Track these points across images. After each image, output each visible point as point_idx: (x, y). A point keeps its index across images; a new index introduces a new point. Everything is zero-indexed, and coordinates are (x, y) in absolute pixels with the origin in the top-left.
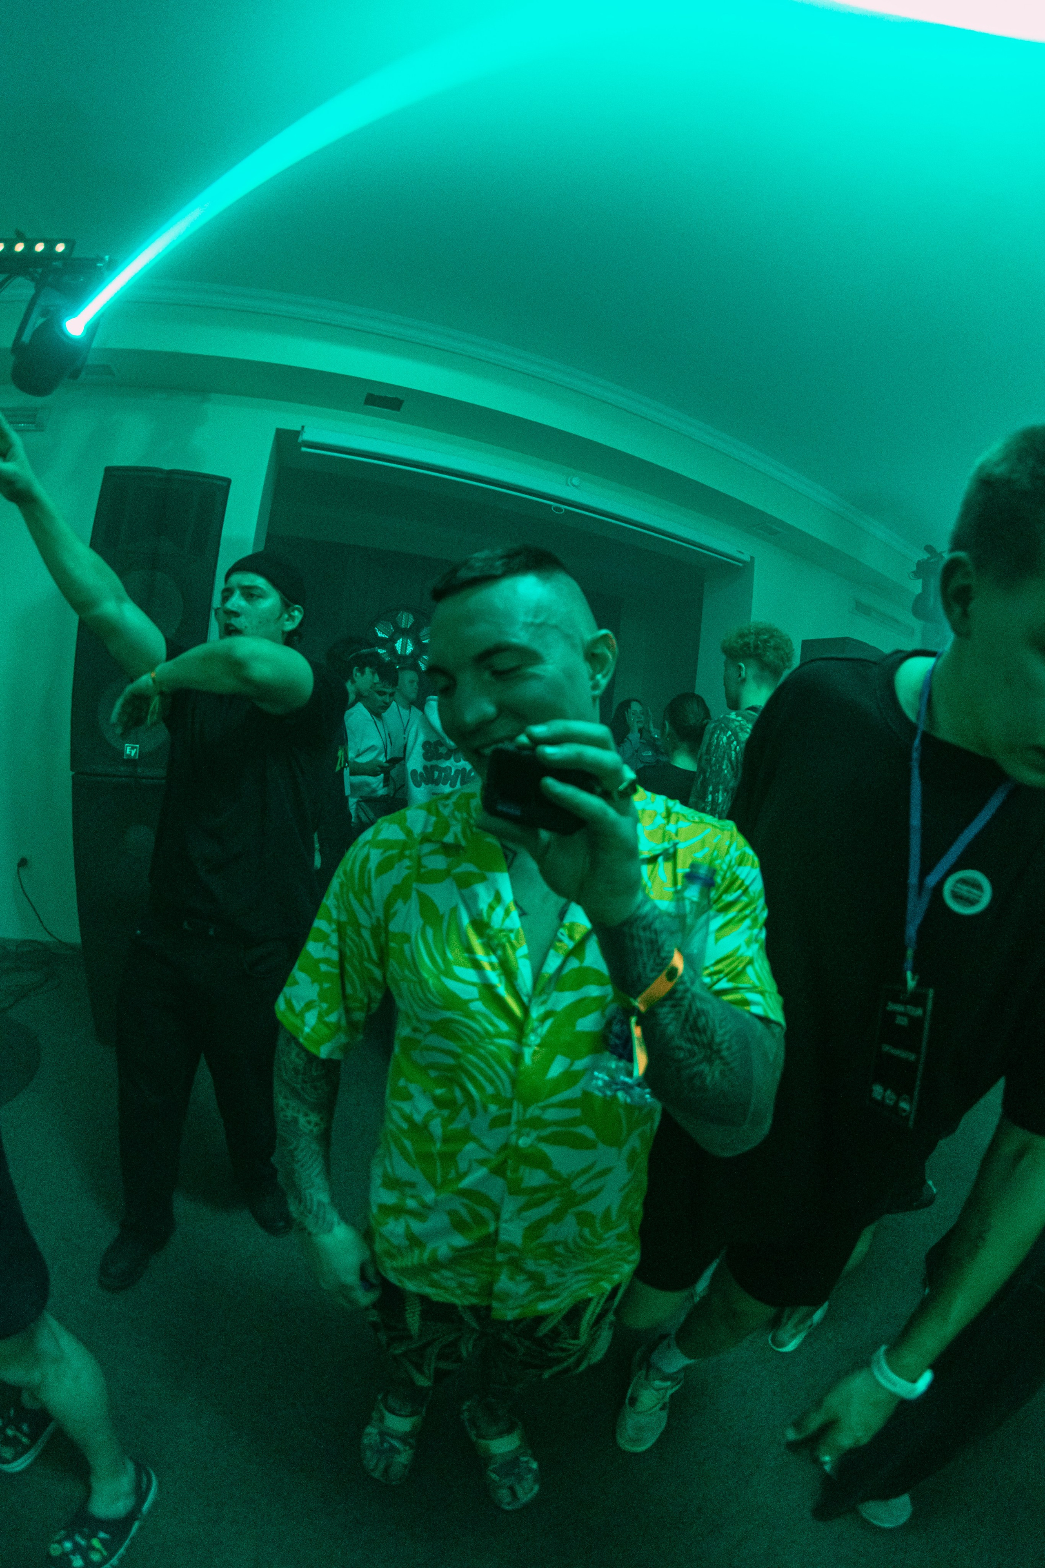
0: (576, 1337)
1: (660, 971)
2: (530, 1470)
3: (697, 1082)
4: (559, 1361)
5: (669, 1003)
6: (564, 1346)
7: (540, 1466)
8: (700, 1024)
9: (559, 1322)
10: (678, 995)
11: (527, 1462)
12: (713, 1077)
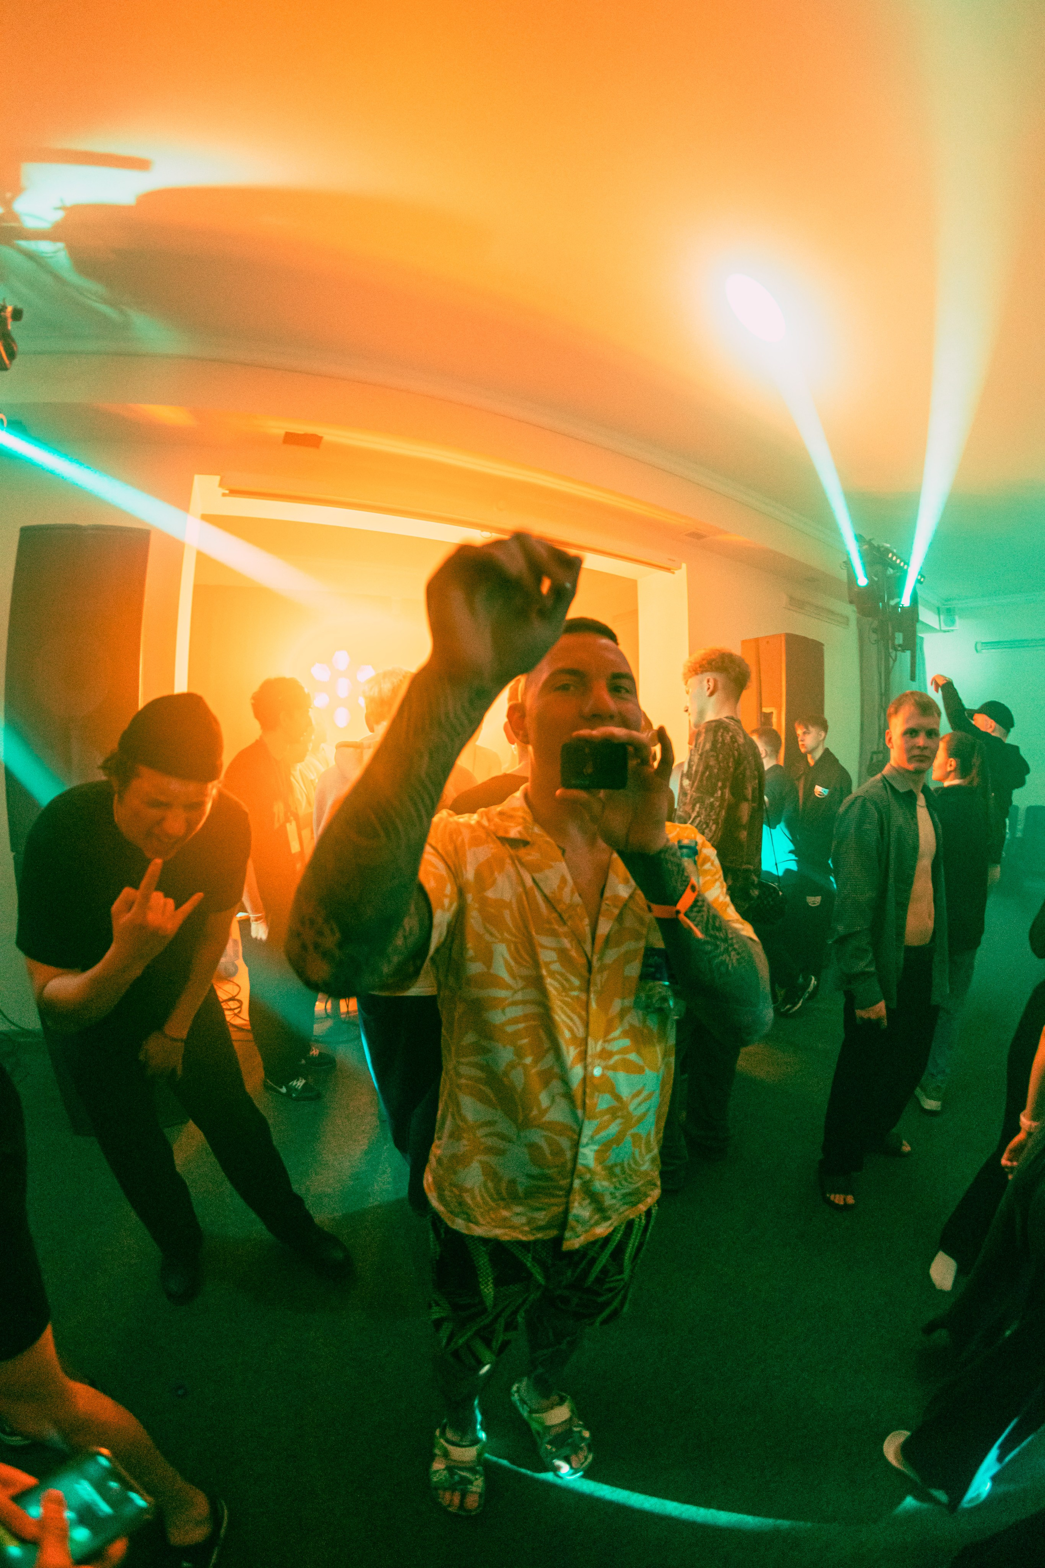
0: (621, 1272)
1: (686, 886)
2: (583, 1439)
3: (723, 969)
4: (608, 1303)
5: (696, 909)
6: (612, 1285)
7: (592, 1434)
8: (717, 924)
9: (607, 1261)
10: (699, 904)
11: (580, 1432)
12: (733, 964)
